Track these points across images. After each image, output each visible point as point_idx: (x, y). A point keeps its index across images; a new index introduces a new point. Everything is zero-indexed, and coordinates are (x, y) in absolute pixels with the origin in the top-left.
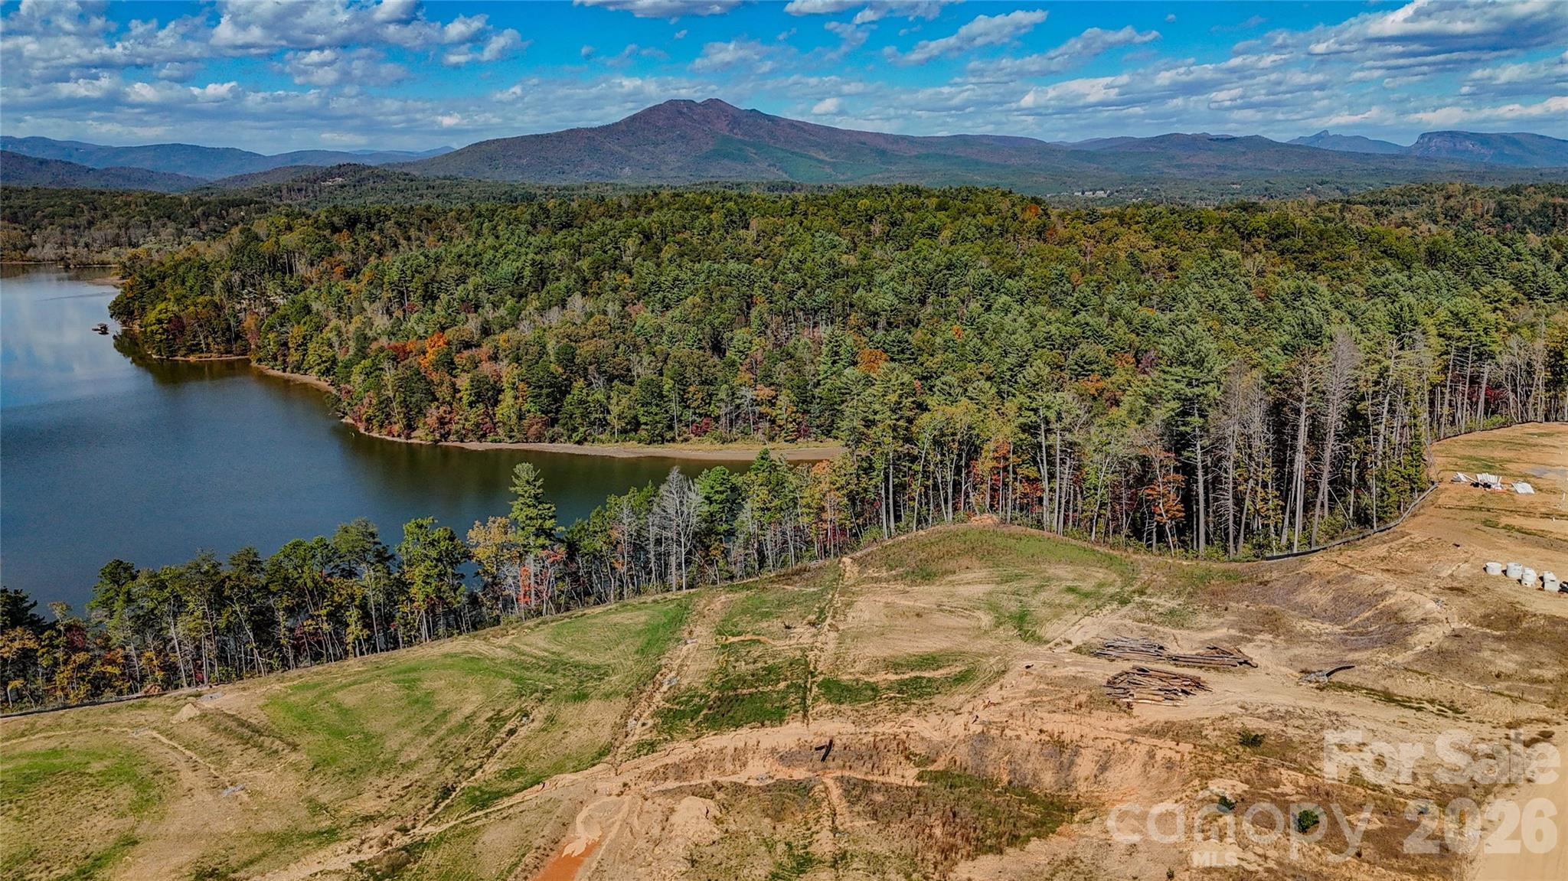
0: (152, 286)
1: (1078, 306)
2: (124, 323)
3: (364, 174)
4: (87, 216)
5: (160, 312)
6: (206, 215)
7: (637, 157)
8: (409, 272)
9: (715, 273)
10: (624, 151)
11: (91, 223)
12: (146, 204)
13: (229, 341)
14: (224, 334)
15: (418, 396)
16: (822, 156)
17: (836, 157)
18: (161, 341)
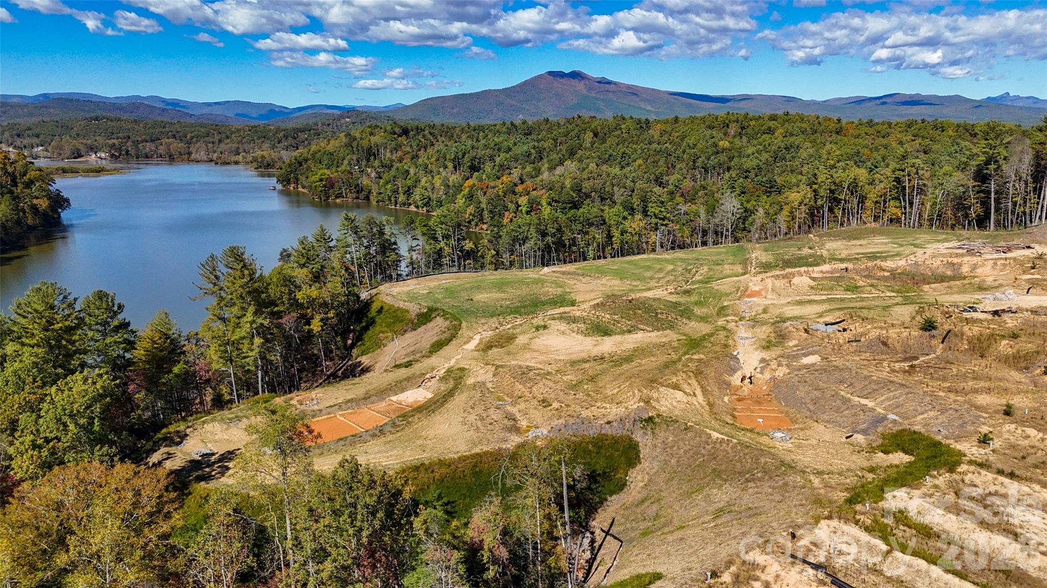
0: (301, 165)
1: (873, 167)
2: (284, 186)
3: (364, 116)
4: (217, 138)
5: (321, 175)
6: (286, 137)
7: (527, 107)
8: (460, 153)
9: (646, 150)
10: (518, 105)
11: (220, 141)
12: (250, 130)
13: (358, 192)
14: (355, 188)
15: (499, 208)
16: (649, 108)
17: (659, 108)
18: (321, 191)
